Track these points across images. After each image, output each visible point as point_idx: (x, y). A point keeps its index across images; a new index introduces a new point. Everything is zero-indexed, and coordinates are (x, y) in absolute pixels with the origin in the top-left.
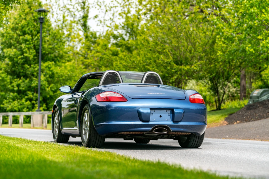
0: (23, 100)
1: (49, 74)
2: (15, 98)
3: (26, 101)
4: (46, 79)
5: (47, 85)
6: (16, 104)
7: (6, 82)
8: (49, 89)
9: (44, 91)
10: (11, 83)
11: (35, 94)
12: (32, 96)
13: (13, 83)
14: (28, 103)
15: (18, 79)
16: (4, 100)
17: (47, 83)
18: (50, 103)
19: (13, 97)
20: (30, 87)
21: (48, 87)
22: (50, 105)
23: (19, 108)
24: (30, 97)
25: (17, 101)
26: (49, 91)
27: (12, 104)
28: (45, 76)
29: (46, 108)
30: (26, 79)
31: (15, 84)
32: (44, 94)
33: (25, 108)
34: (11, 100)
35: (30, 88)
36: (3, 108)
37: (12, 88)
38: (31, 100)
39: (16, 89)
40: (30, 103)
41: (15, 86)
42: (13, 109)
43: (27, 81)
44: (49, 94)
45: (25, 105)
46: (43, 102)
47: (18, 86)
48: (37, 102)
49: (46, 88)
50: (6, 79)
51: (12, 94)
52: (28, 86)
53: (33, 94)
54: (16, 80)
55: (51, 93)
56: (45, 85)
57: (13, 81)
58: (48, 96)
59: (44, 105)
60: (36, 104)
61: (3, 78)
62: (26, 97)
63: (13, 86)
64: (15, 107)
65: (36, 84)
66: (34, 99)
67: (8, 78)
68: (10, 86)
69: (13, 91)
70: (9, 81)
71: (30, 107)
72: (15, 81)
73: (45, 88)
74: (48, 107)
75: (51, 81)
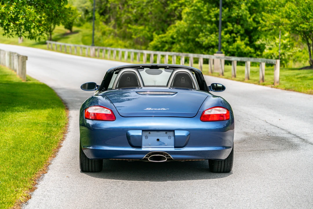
0: (223, 33)
1: (251, 2)
2: (214, 30)
3: (226, 34)
4: (247, 8)
5: (249, 15)
6: (213, 37)
7: (202, 12)
8: (251, 19)
9: (246, 22)
10: (208, 12)
11: (235, 26)
12: (232, 28)
13: (211, 12)
14: (228, 36)
15: (216, 8)
16: (201, 32)
17: (248, 13)
18: (254, 36)
19: (211, 29)
20: (230, 17)
21: (250, 18)
22: (254, 38)
23: (217, 42)
24: (230, 29)
25: (215, 34)
26: (251, 22)
27: (209, 38)
28: (246, 4)
29: (248, 43)
30: (225, 8)
31: (212, 14)
32: (245, 26)
33: (225, 43)
34: (208, 33)
35: (230, 19)
36: (198, 42)
37: (209, 19)
38: (231, 32)
39: (214, 19)
40: (230, 36)
41: (213, 17)
42: (211, 44)
43: (226, 10)
44: (251, 25)
45: (225, 39)
46: (245, 35)
47: (216, 16)
48: (238, 34)
49: (248, 19)
50: (202, 8)
51: (209, 25)
52: (228, 16)
53: (233, 26)
54: (213, 9)
55: (255, 25)
56: (246, 16)
57: (211, 11)
58: (251, 28)
59: (247, 39)
60: (237, 37)
61: (199, 8)
62: (226, 29)
63: (210, 17)
64: (212, 41)
65: (236, 14)
66: (235, 31)
67: (205, 7)
68: (206, 17)
69: (210, 22)
70: (206, 10)
71: (230, 40)
72: (213, 11)
73: (246, 19)
74: (252, 40)
75: (255, 10)
